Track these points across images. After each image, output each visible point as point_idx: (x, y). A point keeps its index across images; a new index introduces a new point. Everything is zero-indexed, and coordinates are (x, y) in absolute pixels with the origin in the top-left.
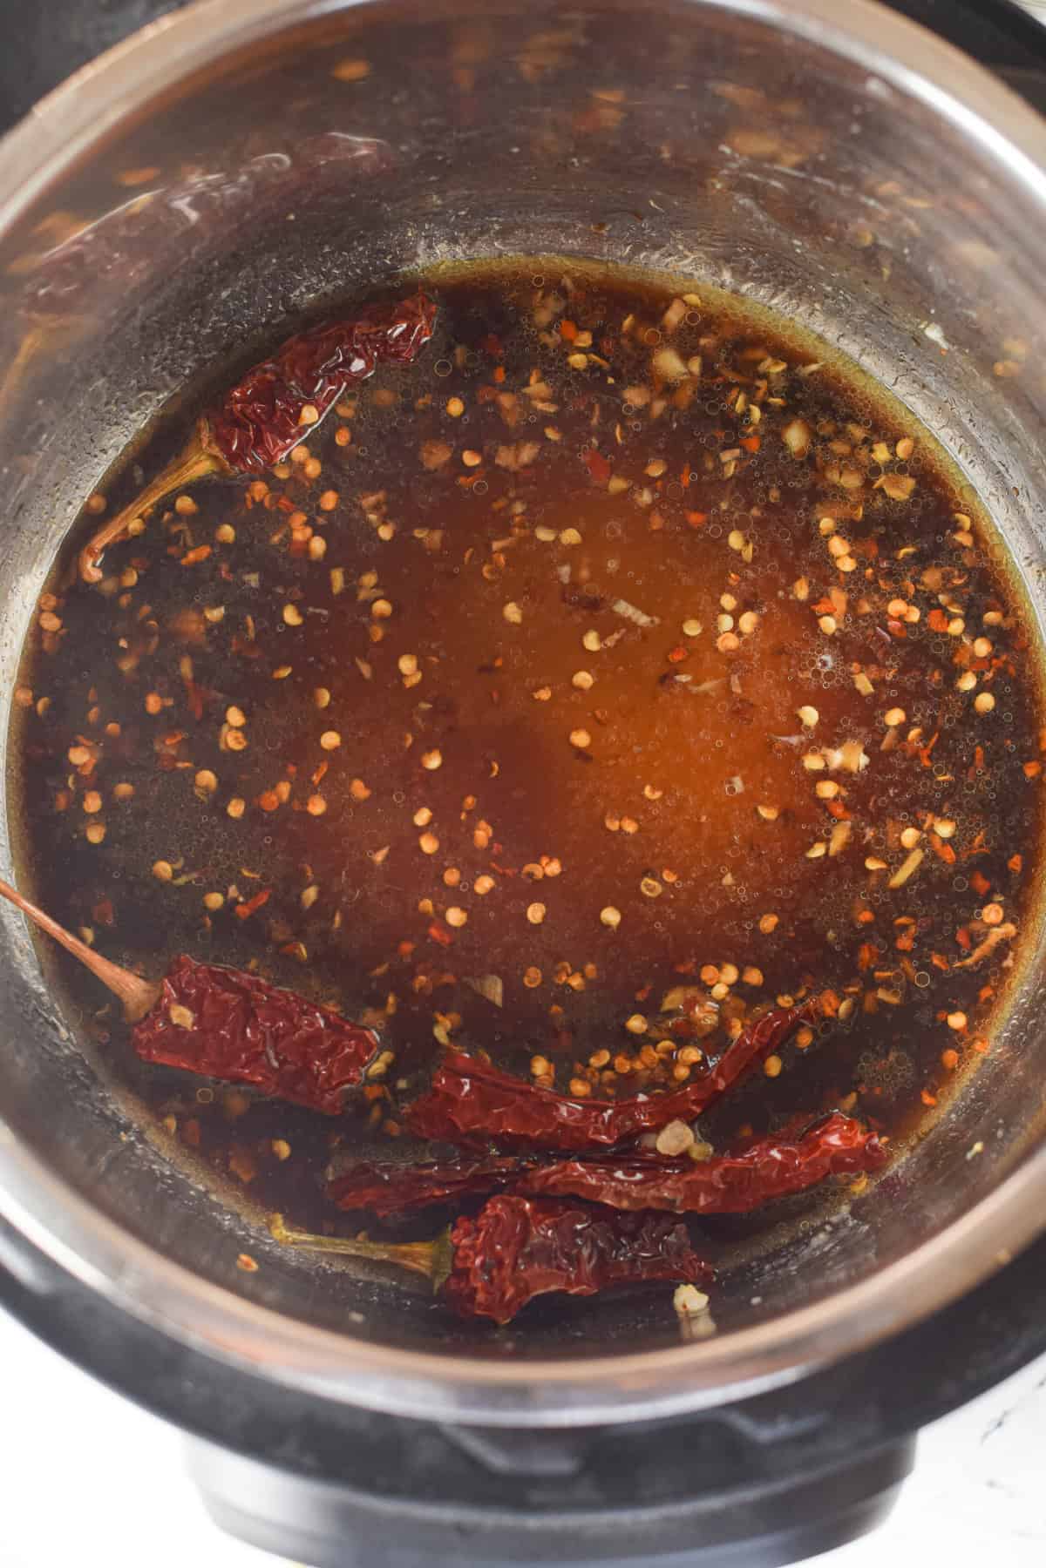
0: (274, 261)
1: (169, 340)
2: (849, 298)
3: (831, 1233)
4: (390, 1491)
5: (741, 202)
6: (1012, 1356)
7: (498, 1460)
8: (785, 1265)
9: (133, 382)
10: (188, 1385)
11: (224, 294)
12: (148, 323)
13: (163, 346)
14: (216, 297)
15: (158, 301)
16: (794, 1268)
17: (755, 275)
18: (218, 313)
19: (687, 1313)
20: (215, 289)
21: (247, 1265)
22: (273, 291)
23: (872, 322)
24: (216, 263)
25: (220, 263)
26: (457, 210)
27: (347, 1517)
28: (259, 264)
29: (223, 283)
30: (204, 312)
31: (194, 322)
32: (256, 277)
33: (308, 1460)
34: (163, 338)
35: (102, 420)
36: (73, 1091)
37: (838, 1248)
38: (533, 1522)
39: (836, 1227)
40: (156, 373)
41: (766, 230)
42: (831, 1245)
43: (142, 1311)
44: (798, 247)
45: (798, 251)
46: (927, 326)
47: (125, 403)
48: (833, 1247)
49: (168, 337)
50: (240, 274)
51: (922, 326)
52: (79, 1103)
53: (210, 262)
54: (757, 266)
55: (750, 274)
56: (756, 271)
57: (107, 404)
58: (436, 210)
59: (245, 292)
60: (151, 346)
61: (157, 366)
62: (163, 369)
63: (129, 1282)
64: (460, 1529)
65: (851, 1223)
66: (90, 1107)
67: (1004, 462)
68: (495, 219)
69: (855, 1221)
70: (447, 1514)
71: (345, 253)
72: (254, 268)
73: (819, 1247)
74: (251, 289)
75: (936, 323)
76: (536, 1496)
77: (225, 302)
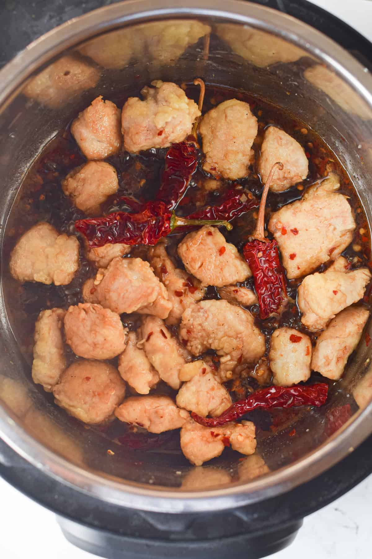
4: (125, 534)
7: (161, 527)
27: (109, 541)
33: (96, 523)
70: (143, 541)
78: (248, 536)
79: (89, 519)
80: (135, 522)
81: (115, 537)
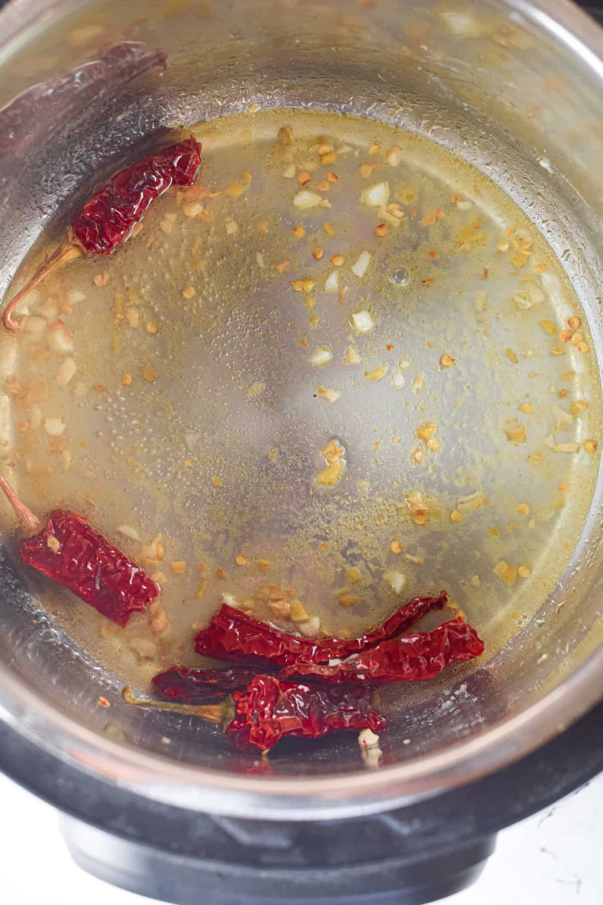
0: (150, 99)
1: (85, 144)
2: (495, 139)
3: (454, 701)
4: (179, 851)
5: (433, 78)
6: (557, 789)
7: (244, 837)
8: (426, 719)
9: (63, 168)
10: (61, 781)
11: (119, 118)
12: (72, 134)
13: (81, 148)
14: (114, 120)
15: (79, 121)
16: (431, 721)
17: (440, 122)
18: (115, 129)
19: (366, 746)
20: (114, 115)
21: (104, 703)
22: (149, 117)
23: (509, 154)
24: (115, 100)
25: (117, 100)
26: (262, 74)
27: (152, 863)
28: (141, 101)
29: (119, 111)
30: (107, 128)
31: (101, 134)
32: (139, 108)
33: (131, 830)
34: (81, 143)
35: (43, 190)
36: (6, 592)
37: (458, 711)
38: (263, 874)
39: (457, 698)
40: (76, 163)
41: (447, 96)
42: (453, 709)
43: (34, 737)
44: (466, 107)
45: (466, 109)
46: (541, 159)
47: (57, 181)
48: (454, 710)
49: (84, 142)
50: (129, 107)
51: (538, 159)
52: (8, 600)
53: (111, 99)
54: (441, 117)
55: (436, 121)
56: (441, 119)
57: (46, 181)
58: (249, 73)
59: (132, 117)
60: (73, 147)
61: (77, 160)
62: (81, 161)
63: (28, 719)
64: (220, 875)
65: (466, 696)
66: (15, 604)
67: (583, 243)
68: (284, 80)
69: (469, 695)
70: (213, 866)
71: (194, 97)
72: (138, 103)
73: (447, 709)
74: (135, 116)
75: (547, 157)
76: (266, 858)
77: (120, 123)
78: (397, 863)
79: (119, 823)
80: (201, 831)
81: (163, 856)
